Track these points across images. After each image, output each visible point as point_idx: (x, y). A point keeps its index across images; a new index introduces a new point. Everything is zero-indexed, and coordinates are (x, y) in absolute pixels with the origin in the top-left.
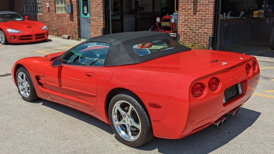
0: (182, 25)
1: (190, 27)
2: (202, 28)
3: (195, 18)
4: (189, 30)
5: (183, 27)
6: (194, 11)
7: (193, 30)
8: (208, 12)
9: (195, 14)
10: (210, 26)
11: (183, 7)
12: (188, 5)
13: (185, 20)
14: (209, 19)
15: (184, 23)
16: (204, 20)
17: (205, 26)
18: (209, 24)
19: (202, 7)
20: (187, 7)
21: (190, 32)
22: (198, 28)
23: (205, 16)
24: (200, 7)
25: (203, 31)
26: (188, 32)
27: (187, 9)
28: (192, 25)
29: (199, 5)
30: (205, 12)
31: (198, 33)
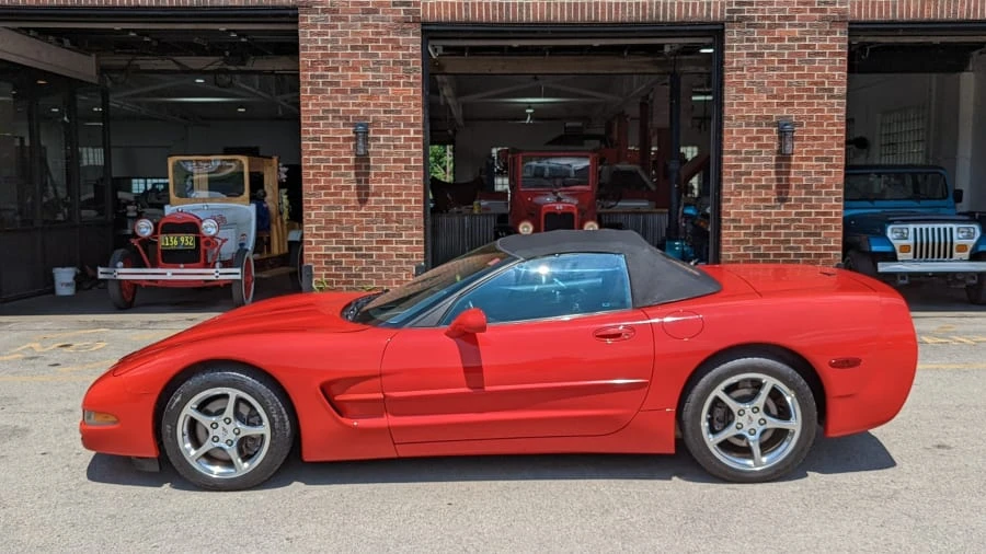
0: (321, 236)
1: (350, 242)
2: (391, 242)
3: (365, 215)
4: (347, 249)
5: (324, 243)
6: (359, 195)
7: (361, 249)
8: (407, 195)
9: (363, 202)
10: (415, 235)
11: (317, 181)
12: (336, 175)
13: (330, 222)
14: (411, 215)
15: (324, 228)
16: (394, 218)
17: (401, 236)
18: (412, 228)
19: (386, 181)
20: (333, 181)
21: (350, 256)
22: (377, 242)
23: (399, 208)
24: (380, 182)
25: (396, 249)
26: (343, 256)
27: (335, 188)
28: (357, 235)
29: (376, 175)
30: (399, 195)
31: (379, 256)
